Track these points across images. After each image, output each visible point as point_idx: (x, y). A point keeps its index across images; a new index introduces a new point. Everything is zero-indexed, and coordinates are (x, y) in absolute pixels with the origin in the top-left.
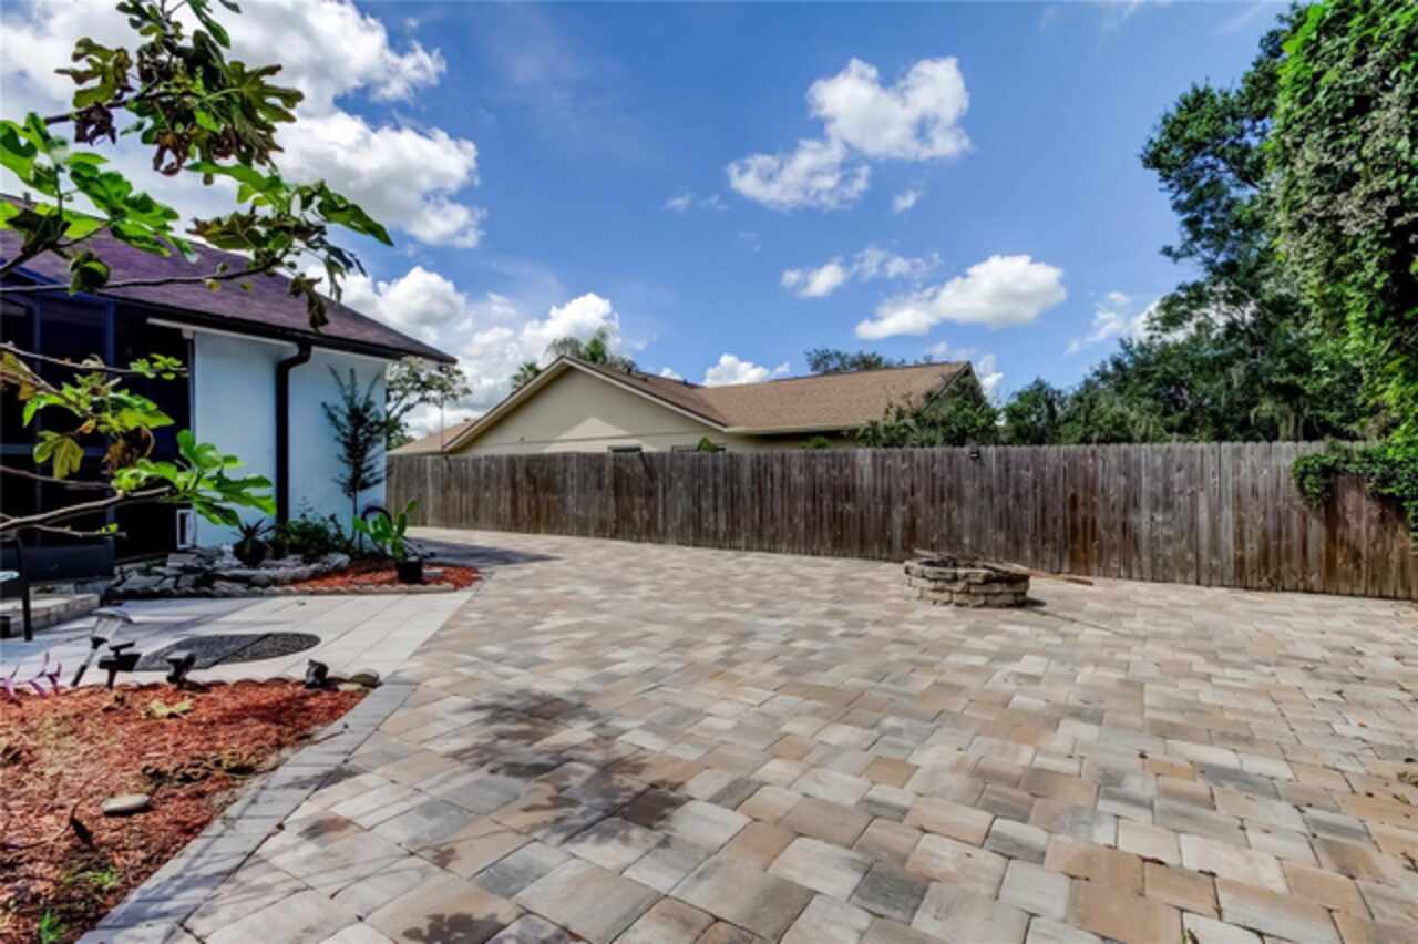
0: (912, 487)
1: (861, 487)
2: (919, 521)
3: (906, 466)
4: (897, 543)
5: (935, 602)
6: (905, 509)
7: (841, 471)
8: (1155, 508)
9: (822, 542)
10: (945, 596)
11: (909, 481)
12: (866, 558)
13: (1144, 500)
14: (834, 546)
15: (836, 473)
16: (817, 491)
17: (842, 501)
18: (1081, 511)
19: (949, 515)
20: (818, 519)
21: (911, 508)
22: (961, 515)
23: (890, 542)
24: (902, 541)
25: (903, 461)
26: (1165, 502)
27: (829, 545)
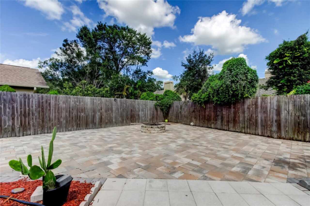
0: (101, 108)
1: (87, 108)
2: (103, 117)
3: (99, 102)
4: (97, 123)
5: (162, 132)
6: (99, 113)
7: (80, 103)
8: (142, 111)
9: (73, 126)
10: (162, 131)
11: (100, 106)
12: (88, 129)
13: (140, 110)
14: (77, 127)
15: (78, 104)
16: (71, 110)
17: (80, 112)
18: (133, 112)
19: (110, 115)
20: (71, 119)
21: (101, 114)
22: (112, 115)
23: (95, 123)
24: (99, 122)
25: (99, 101)
26: (143, 110)
27: (75, 127)
